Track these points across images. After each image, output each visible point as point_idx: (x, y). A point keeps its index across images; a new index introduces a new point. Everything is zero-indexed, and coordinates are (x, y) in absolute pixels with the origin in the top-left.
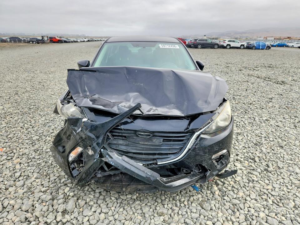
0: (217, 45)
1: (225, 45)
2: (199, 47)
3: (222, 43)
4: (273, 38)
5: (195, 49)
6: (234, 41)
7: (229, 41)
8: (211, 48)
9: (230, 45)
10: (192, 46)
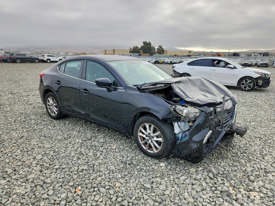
0: (37, 60)
1: (45, 59)
2: (19, 62)
3: (41, 58)
4: (72, 54)
5: (13, 64)
6: (52, 56)
7: (48, 56)
8: (31, 62)
9: (49, 59)
10: (8, 60)
